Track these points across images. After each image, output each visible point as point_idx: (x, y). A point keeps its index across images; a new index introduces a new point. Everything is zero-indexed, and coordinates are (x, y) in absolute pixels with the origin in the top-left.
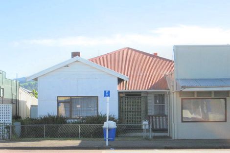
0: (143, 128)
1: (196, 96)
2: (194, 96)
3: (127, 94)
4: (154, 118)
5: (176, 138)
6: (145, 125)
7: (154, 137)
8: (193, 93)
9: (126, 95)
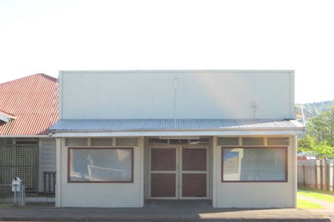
0: (13, 190)
1: (89, 145)
2: (86, 145)
3: (18, 140)
4: (47, 175)
5: (59, 206)
6: (16, 186)
7: (28, 204)
8: (85, 139)
9: (17, 143)
